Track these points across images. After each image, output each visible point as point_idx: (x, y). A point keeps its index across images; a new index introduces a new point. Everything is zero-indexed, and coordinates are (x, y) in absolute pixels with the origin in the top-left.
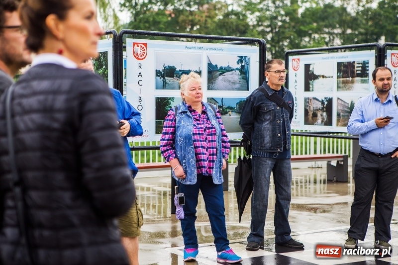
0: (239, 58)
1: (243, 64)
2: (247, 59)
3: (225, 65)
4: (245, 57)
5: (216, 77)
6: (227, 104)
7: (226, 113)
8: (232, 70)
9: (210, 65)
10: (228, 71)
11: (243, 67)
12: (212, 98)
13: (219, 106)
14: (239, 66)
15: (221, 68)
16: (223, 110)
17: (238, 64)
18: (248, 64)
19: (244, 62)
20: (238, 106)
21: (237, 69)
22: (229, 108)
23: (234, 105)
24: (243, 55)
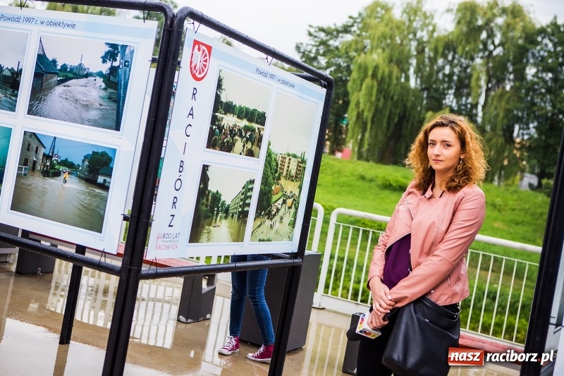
0: (107, 49)
1: (116, 64)
2: (127, 52)
3: (72, 62)
4: (124, 47)
5: (50, 88)
6: (62, 153)
7: (57, 174)
8: (87, 76)
9: (41, 58)
10: (78, 76)
11: (114, 70)
12: (34, 134)
13: (44, 155)
14: (105, 68)
15: (64, 67)
16: (52, 166)
17: (104, 61)
18: (127, 64)
19: (118, 58)
20: (87, 163)
21: (100, 74)
22: (66, 163)
23: (77, 160)
24: (120, 41)
